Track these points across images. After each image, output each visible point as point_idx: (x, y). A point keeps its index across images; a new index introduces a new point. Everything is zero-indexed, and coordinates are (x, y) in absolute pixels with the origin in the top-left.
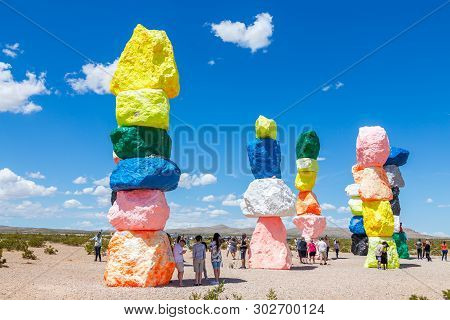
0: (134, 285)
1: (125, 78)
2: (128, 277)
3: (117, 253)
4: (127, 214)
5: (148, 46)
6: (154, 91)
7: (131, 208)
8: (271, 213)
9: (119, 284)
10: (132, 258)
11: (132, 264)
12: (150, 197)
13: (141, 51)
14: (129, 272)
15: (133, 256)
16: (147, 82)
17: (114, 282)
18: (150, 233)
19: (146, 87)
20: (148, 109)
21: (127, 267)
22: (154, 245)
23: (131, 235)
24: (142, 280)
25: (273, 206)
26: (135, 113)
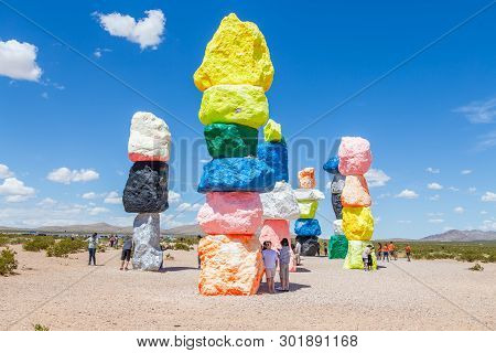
0: (237, 292)
1: (218, 70)
2: (231, 285)
3: (213, 259)
4: (227, 218)
5: (248, 39)
6: (257, 88)
7: (232, 211)
8: (282, 216)
9: (220, 291)
10: (234, 265)
11: (233, 271)
12: (252, 200)
13: (238, 44)
14: (230, 279)
15: (234, 262)
16: (245, 78)
17: (214, 290)
18: (248, 238)
19: (245, 82)
20: (251, 107)
21: (228, 274)
22: (254, 250)
23: (227, 239)
24: (246, 287)
25: (284, 210)
26: (236, 110)
